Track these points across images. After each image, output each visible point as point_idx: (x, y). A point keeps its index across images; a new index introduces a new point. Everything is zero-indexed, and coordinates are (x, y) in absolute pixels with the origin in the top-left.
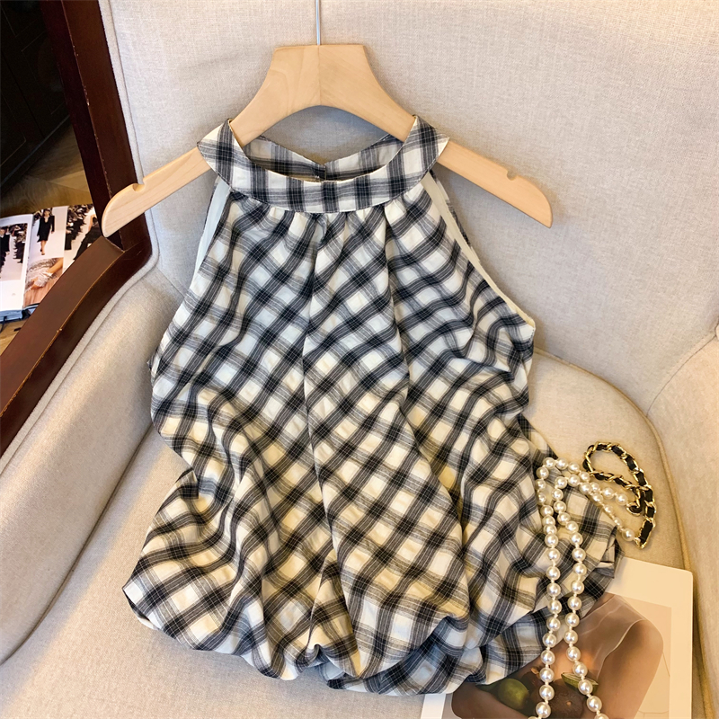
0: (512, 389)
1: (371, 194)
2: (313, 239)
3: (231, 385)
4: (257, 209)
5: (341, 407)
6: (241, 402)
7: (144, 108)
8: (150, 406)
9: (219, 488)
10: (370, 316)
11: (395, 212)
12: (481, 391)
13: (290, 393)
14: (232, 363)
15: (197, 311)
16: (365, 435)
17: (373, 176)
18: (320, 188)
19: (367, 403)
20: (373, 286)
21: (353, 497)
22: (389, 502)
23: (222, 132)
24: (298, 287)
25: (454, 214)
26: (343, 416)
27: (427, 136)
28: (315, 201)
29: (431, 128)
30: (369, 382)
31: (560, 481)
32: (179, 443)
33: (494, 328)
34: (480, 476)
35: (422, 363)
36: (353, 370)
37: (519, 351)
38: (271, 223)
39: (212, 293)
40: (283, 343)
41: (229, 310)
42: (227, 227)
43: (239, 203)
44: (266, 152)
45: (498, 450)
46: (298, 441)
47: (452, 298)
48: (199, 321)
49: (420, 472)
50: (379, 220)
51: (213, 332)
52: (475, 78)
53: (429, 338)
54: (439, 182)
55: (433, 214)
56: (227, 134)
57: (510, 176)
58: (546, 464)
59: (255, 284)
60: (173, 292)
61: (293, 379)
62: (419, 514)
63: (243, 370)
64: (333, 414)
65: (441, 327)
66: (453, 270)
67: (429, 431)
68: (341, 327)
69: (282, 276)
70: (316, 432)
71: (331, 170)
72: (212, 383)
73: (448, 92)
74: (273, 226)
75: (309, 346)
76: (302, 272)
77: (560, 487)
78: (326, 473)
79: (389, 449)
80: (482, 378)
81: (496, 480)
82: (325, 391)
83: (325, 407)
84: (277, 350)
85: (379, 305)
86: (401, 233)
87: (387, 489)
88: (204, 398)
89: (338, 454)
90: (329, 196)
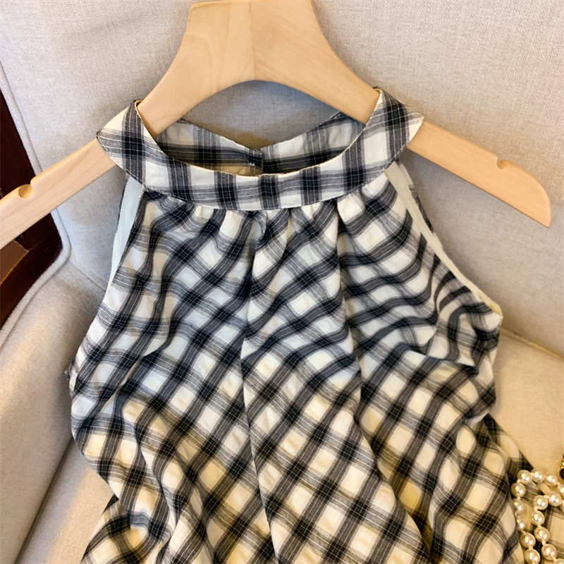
0: (477, 385)
1: (321, 188)
2: (249, 237)
3: (161, 392)
4: (180, 209)
5: (286, 416)
6: (173, 412)
7: (26, 87)
8: (70, 425)
9: (152, 524)
10: (318, 318)
11: (350, 208)
12: (444, 393)
13: (228, 401)
14: (161, 370)
15: (113, 327)
16: (315, 450)
17: (324, 167)
18: (257, 183)
19: (316, 409)
20: (322, 287)
21: (306, 535)
22: (348, 540)
23: (127, 119)
24: (233, 289)
25: (418, 200)
26: (290, 426)
27: (395, 116)
28: (251, 197)
29: (400, 105)
30: (316, 383)
31: (539, 501)
32: (105, 467)
33: (455, 316)
34: (452, 506)
35: (375, 357)
36: (298, 371)
37: (483, 341)
38: (197, 223)
39: (131, 305)
40: (218, 343)
41: (152, 319)
42: (144, 232)
43: (157, 202)
44: (187, 138)
45: (471, 469)
46: (240, 457)
47: (415, 298)
48: (117, 336)
49: (383, 502)
50: (331, 216)
51: (136, 343)
52: (459, 37)
53: (383, 333)
54: (402, 166)
55: (398, 210)
56: (134, 121)
57: (501, 163)
58: (521, 478)
59: (182, 285)
60: (90, 286)
61: (231, 383)
62: (385, 556)
63: (173, 376)
64: (278, 426)
65: (398, 322)
66: (419, 270)
67: (387, 437)
68: (284, 328)
69: (213, 279)
70: (259, 450)
71: (269, 156)
72: (140, 392)
73: (420, 55)
74: (199, 227)
75: (247, 349)
76: (238, 272)
77: (541, 508)
78: (275, 505)
79: (344, 471)
80: (443, 374)
81: (471, 510)
82: (268, 399)
83: (269, 418)
84: (211, 352)
85: (329, 307)
86: (357, 232)
87: (345, 523)
88: (130, 413)
89: (286, 477)
90: (269, 192)
